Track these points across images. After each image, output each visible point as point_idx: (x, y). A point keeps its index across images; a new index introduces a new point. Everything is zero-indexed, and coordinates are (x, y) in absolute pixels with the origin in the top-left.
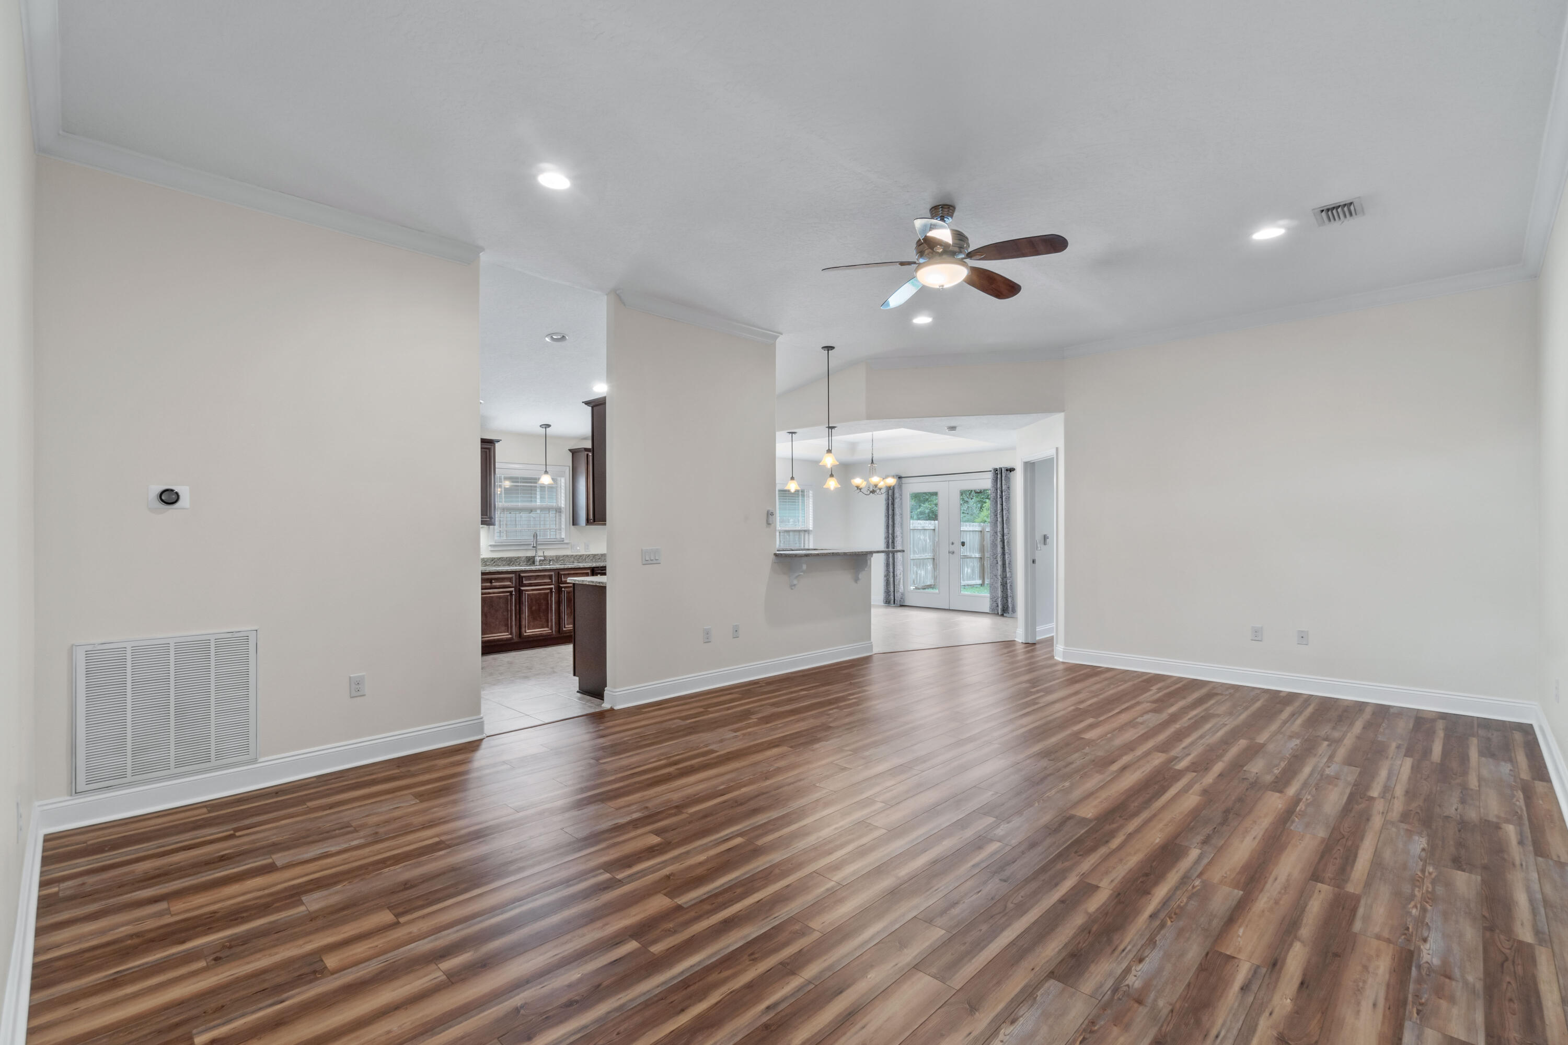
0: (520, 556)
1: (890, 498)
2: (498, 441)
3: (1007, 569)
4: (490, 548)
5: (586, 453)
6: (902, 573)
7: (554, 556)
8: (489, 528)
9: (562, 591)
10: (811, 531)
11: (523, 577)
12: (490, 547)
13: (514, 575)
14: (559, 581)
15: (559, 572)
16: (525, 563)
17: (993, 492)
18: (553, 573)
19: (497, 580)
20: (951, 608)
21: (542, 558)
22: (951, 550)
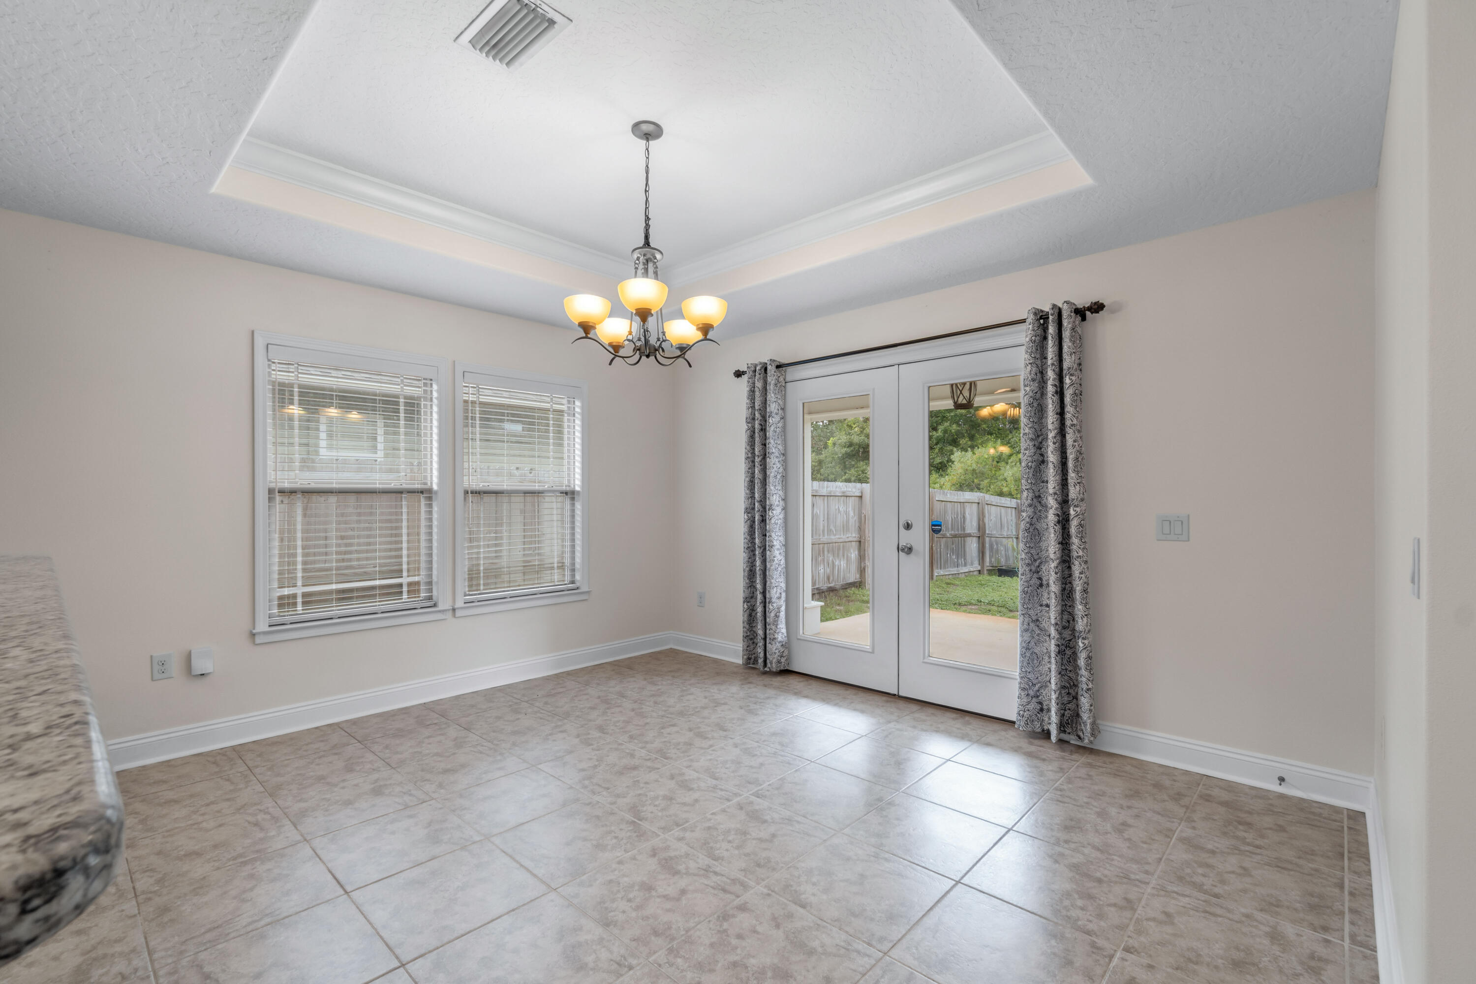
1: (757, 415)
3: (1079, 609)
6: (784, 595)
10: (578, 492)
17: (1033, 380)
20: (903, 693)
22: (903, 543)
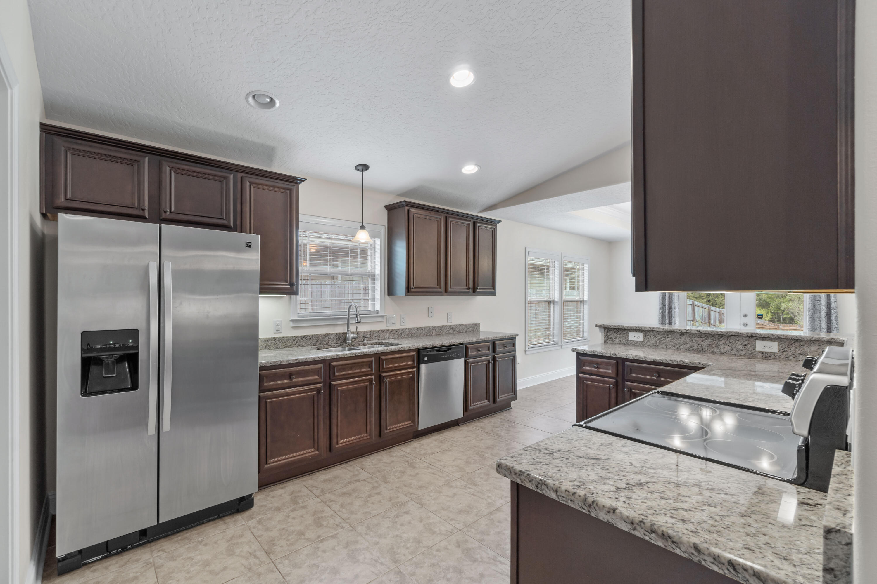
0: (328, 333)
2: (303, 180)
4: (292, 325)
5: (407, 208)
7: (367, 332)
8: (291, 297)
9: (383, 382)
11: (334, 367)
12: (291, 323)
13: (322, 365)
14: (380, 369)
15: (379, 357)
16: (335, 342)
18: (373, 359)
19: (300, 374)
21: (356, 335)
